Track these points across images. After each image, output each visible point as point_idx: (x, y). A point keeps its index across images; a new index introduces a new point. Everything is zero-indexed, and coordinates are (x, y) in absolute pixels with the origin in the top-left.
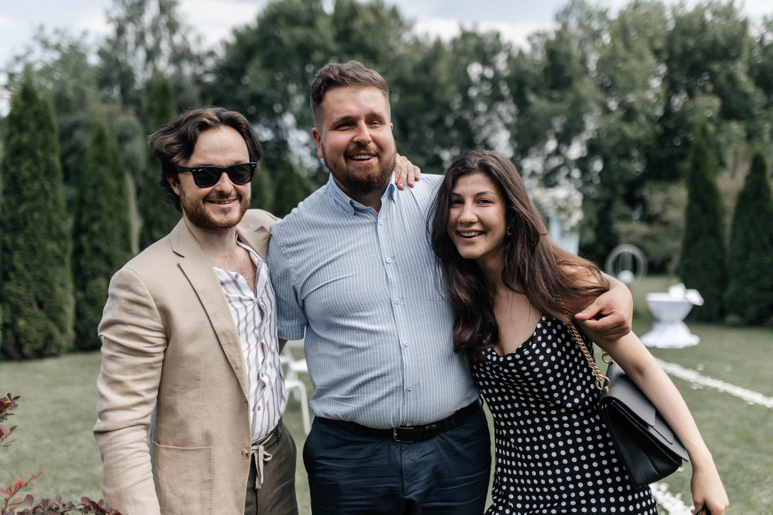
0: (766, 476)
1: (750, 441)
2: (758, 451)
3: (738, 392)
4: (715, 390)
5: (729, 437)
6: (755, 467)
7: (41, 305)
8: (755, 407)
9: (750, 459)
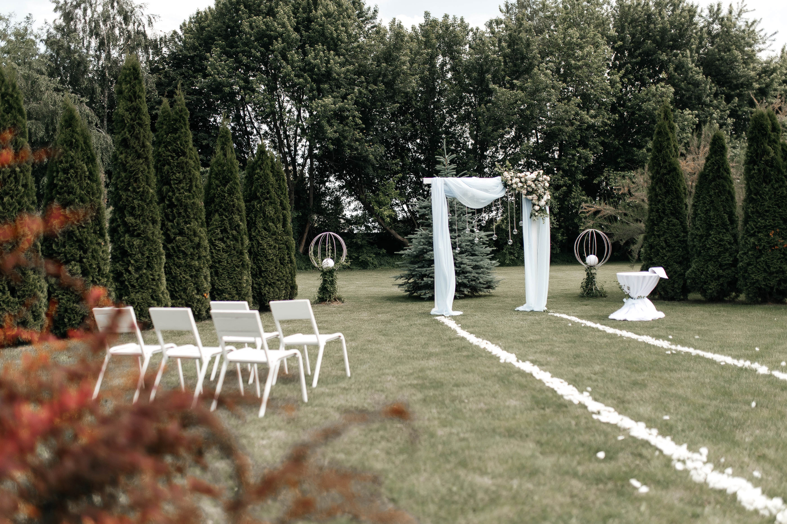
0: (745, 421)
1: (727, 394)
2: (735, 401)
3: (709, 355)
4: (688, 354)
5: (708, 392)
6: (734, 414)
7: (13, 292)
8: (726, 367)
9: (729, 408)
